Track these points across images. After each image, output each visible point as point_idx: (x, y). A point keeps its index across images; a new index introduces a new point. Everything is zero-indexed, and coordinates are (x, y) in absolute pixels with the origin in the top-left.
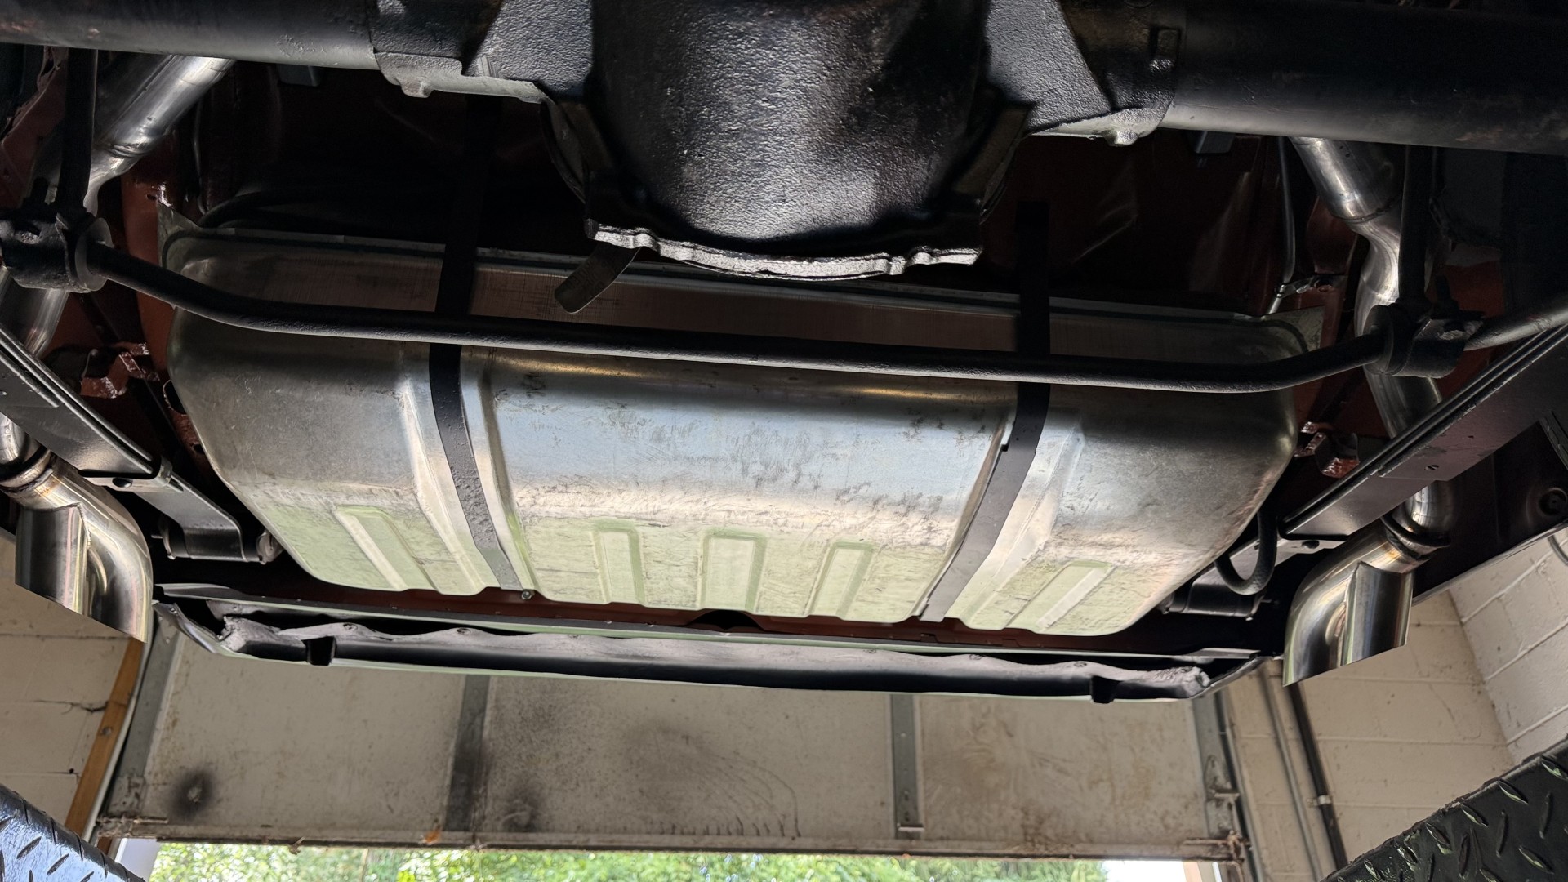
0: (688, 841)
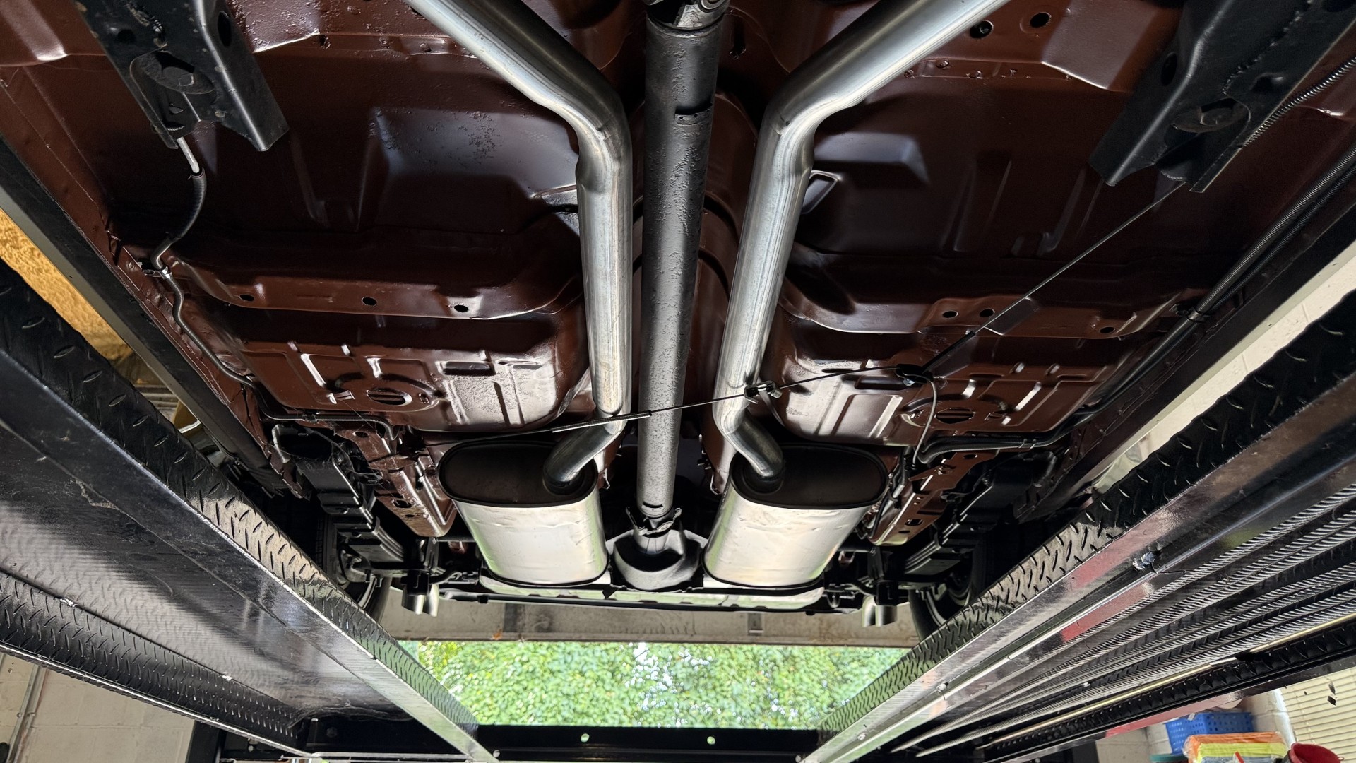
0: (634, 637)
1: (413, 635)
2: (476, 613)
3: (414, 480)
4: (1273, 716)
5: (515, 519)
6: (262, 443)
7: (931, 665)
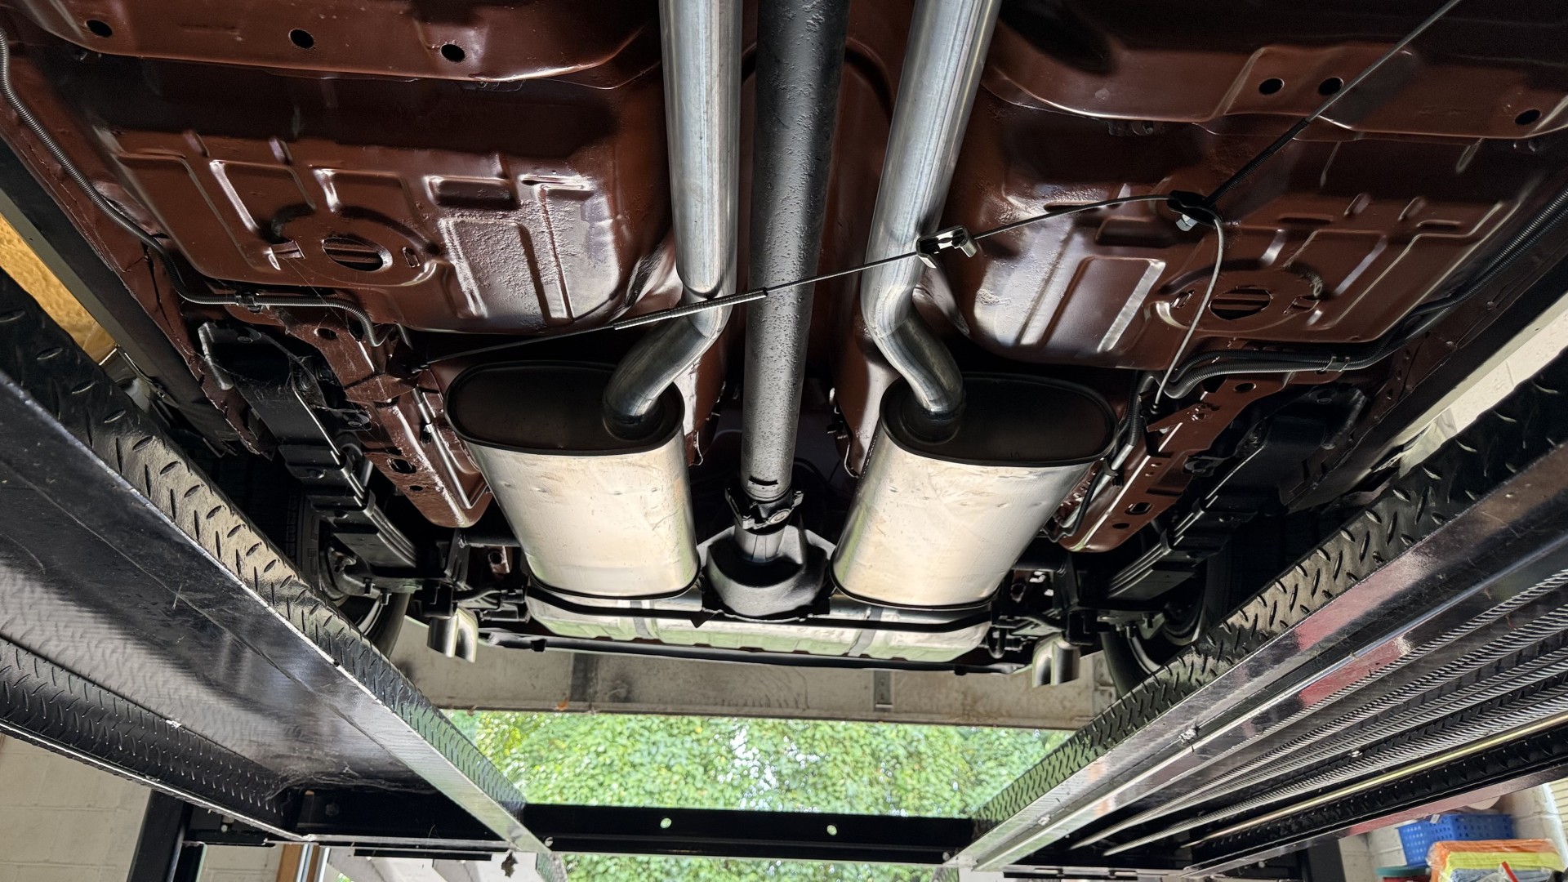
0: (733, 710)
1: (457, 703)
2: (537, 677)
3: (417, 428)
4: (1541, 819)
5: (561, 479)
6: (186, 352)
7: (1100, 749)
